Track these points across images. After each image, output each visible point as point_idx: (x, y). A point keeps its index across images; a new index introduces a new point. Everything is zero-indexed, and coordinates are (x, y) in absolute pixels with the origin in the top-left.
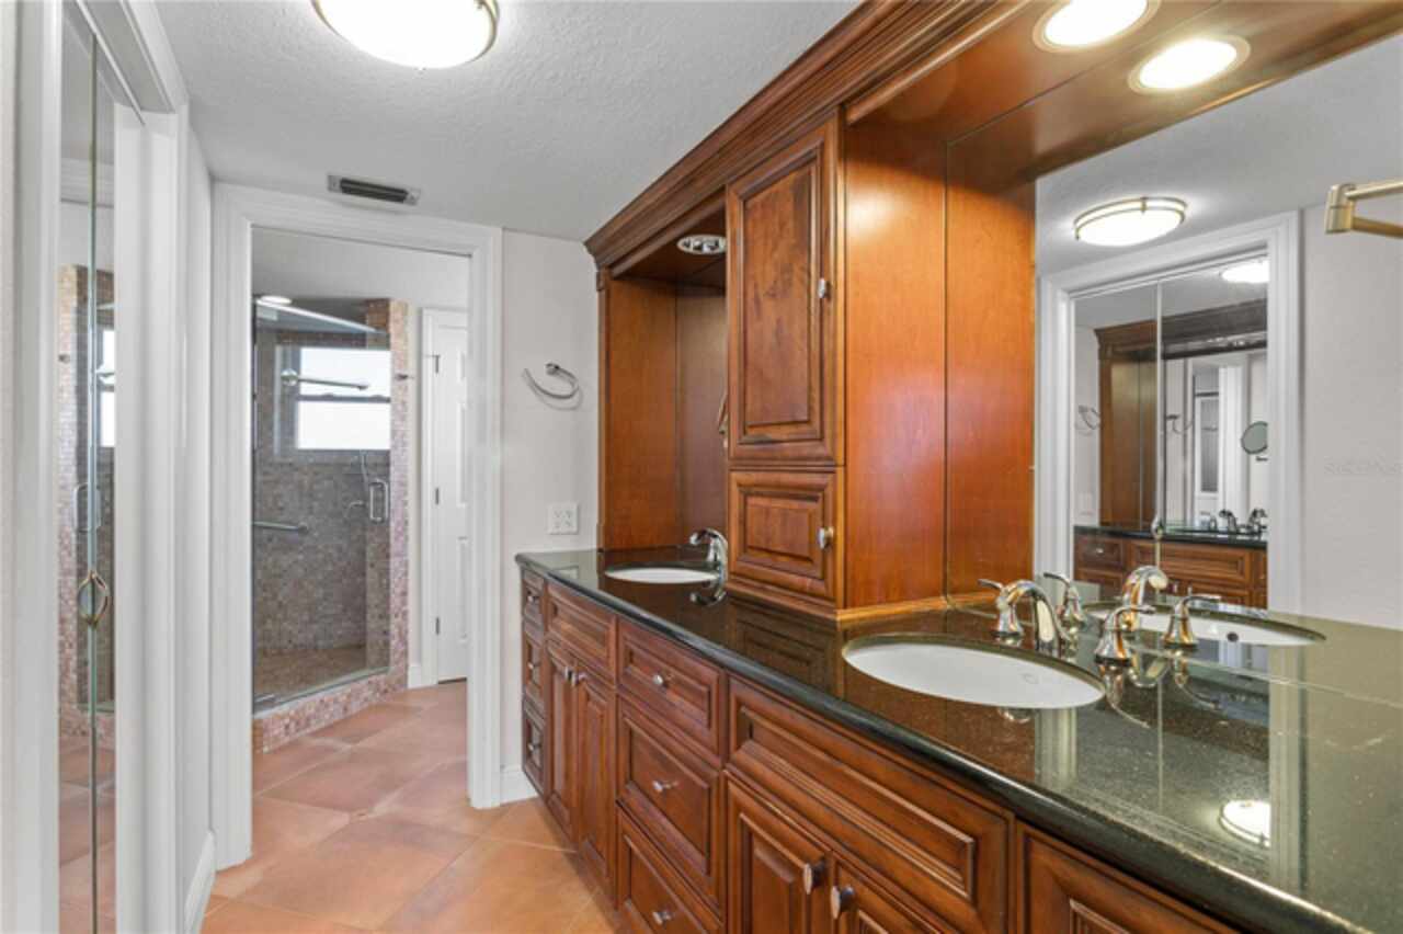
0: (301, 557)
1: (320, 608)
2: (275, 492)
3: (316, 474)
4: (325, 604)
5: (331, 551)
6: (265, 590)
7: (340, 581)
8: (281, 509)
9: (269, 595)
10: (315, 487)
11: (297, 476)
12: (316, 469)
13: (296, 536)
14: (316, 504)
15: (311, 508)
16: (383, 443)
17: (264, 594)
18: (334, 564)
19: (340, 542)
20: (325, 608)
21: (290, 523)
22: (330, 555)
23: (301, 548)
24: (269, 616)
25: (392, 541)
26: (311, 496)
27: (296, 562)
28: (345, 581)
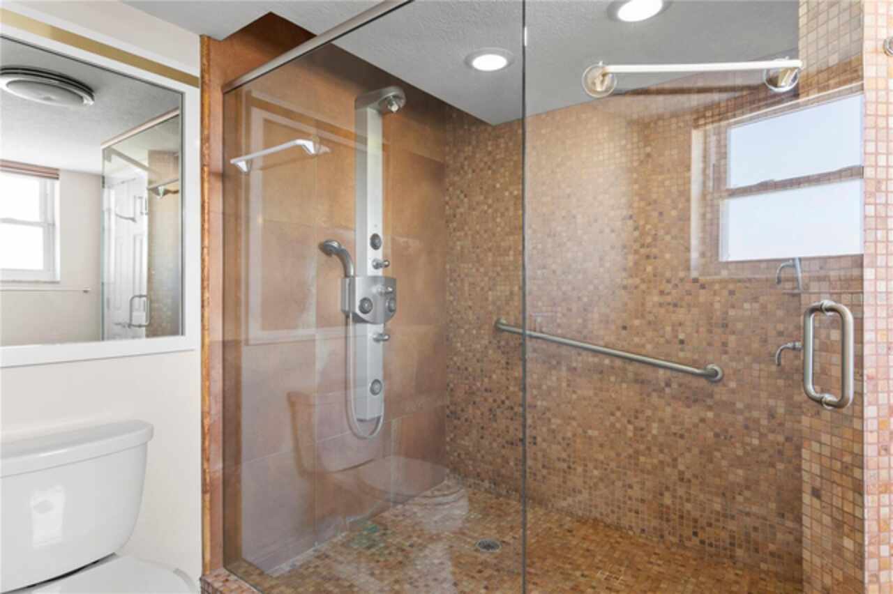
0: (710, 415)
1: (740, 499)
2: (674, 317)
3: (732, 293)
4: (747, 493)
5: (755, 414)
6: (661, 451)
7: (773, 465)
8: (682, 342)
9: (668, 459)
10: (732, 313)
11: (703, 296)
12: (731, 287)
13: (703, 382)
14: (732, 339)
15: (725, 344)
16: (851, 245)
17: (661, 457)
18: (762, 436)
19: (772, 402)
20: (747, 499)
21: (694, 363)
22: (757, 421)
23: (709, 402)
24: (667, 488)
25: (870, 451)
26: (725, 326)
27: (703, 420)
28: (780, 466)
